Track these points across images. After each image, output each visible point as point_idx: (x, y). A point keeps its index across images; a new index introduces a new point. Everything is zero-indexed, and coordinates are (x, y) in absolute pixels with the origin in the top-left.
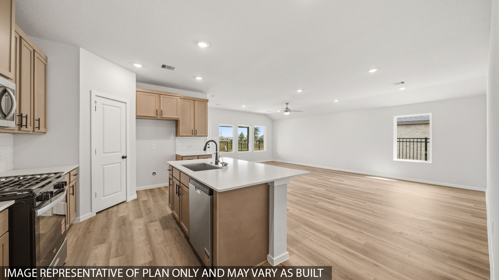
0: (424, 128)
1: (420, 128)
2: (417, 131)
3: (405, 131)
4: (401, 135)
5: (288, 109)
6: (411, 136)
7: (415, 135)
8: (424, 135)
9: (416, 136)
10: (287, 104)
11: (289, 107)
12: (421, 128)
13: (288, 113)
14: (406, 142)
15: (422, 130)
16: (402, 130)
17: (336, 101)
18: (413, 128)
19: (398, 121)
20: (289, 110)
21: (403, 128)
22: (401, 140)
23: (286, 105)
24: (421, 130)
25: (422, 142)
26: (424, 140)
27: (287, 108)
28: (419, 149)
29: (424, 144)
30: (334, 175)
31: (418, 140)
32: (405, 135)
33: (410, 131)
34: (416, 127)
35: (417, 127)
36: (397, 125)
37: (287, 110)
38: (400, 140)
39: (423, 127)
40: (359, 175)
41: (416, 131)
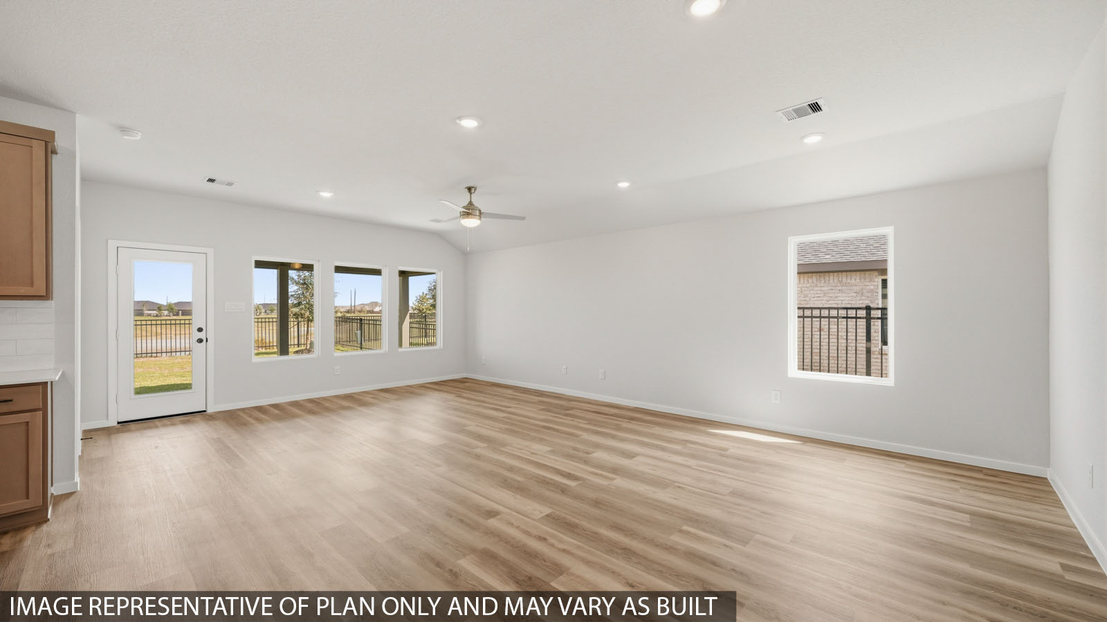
0: (858, 281)
1: (849, 281)
2: (843, 288)
3: (816, 288)
4: (808, 299)
5: (475, 209)
6: (830, 302)
7: (839, 298)
8: (858, 298)
9: (840, 302)
10: (469, 189)
11: (477, 200)
12: (853, 281)
13: (472, 223)
14: (820, 317)
15: (855, 288)
16: (809, 285)
17: (624, 185)
18: (833, 280)
19: (801, 262)
20: (478, 213)
21: (810, 280)
22: (808, 313)
23: (468, 194)
24: (852, 286)
25: (860, 318)
26: (862, 313)
27: (471, 203)
28: (852, 336)
29: (862, 323)
30: (618, 428)
31: (848, 314)
32: (815, 299)
33: (826, 288)
34: (840, 279)
35: (844, 278)
36: (798, 273)
37: (469, 211)
38: (806, 313)
39: (855, 280)
40: (690, 426)
41: (840, 288)
